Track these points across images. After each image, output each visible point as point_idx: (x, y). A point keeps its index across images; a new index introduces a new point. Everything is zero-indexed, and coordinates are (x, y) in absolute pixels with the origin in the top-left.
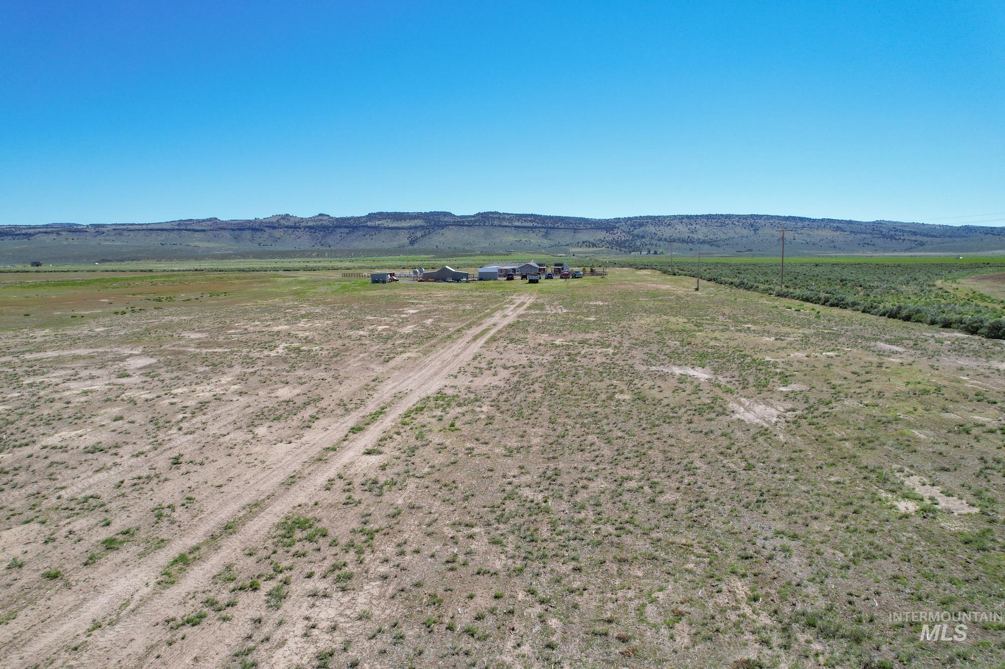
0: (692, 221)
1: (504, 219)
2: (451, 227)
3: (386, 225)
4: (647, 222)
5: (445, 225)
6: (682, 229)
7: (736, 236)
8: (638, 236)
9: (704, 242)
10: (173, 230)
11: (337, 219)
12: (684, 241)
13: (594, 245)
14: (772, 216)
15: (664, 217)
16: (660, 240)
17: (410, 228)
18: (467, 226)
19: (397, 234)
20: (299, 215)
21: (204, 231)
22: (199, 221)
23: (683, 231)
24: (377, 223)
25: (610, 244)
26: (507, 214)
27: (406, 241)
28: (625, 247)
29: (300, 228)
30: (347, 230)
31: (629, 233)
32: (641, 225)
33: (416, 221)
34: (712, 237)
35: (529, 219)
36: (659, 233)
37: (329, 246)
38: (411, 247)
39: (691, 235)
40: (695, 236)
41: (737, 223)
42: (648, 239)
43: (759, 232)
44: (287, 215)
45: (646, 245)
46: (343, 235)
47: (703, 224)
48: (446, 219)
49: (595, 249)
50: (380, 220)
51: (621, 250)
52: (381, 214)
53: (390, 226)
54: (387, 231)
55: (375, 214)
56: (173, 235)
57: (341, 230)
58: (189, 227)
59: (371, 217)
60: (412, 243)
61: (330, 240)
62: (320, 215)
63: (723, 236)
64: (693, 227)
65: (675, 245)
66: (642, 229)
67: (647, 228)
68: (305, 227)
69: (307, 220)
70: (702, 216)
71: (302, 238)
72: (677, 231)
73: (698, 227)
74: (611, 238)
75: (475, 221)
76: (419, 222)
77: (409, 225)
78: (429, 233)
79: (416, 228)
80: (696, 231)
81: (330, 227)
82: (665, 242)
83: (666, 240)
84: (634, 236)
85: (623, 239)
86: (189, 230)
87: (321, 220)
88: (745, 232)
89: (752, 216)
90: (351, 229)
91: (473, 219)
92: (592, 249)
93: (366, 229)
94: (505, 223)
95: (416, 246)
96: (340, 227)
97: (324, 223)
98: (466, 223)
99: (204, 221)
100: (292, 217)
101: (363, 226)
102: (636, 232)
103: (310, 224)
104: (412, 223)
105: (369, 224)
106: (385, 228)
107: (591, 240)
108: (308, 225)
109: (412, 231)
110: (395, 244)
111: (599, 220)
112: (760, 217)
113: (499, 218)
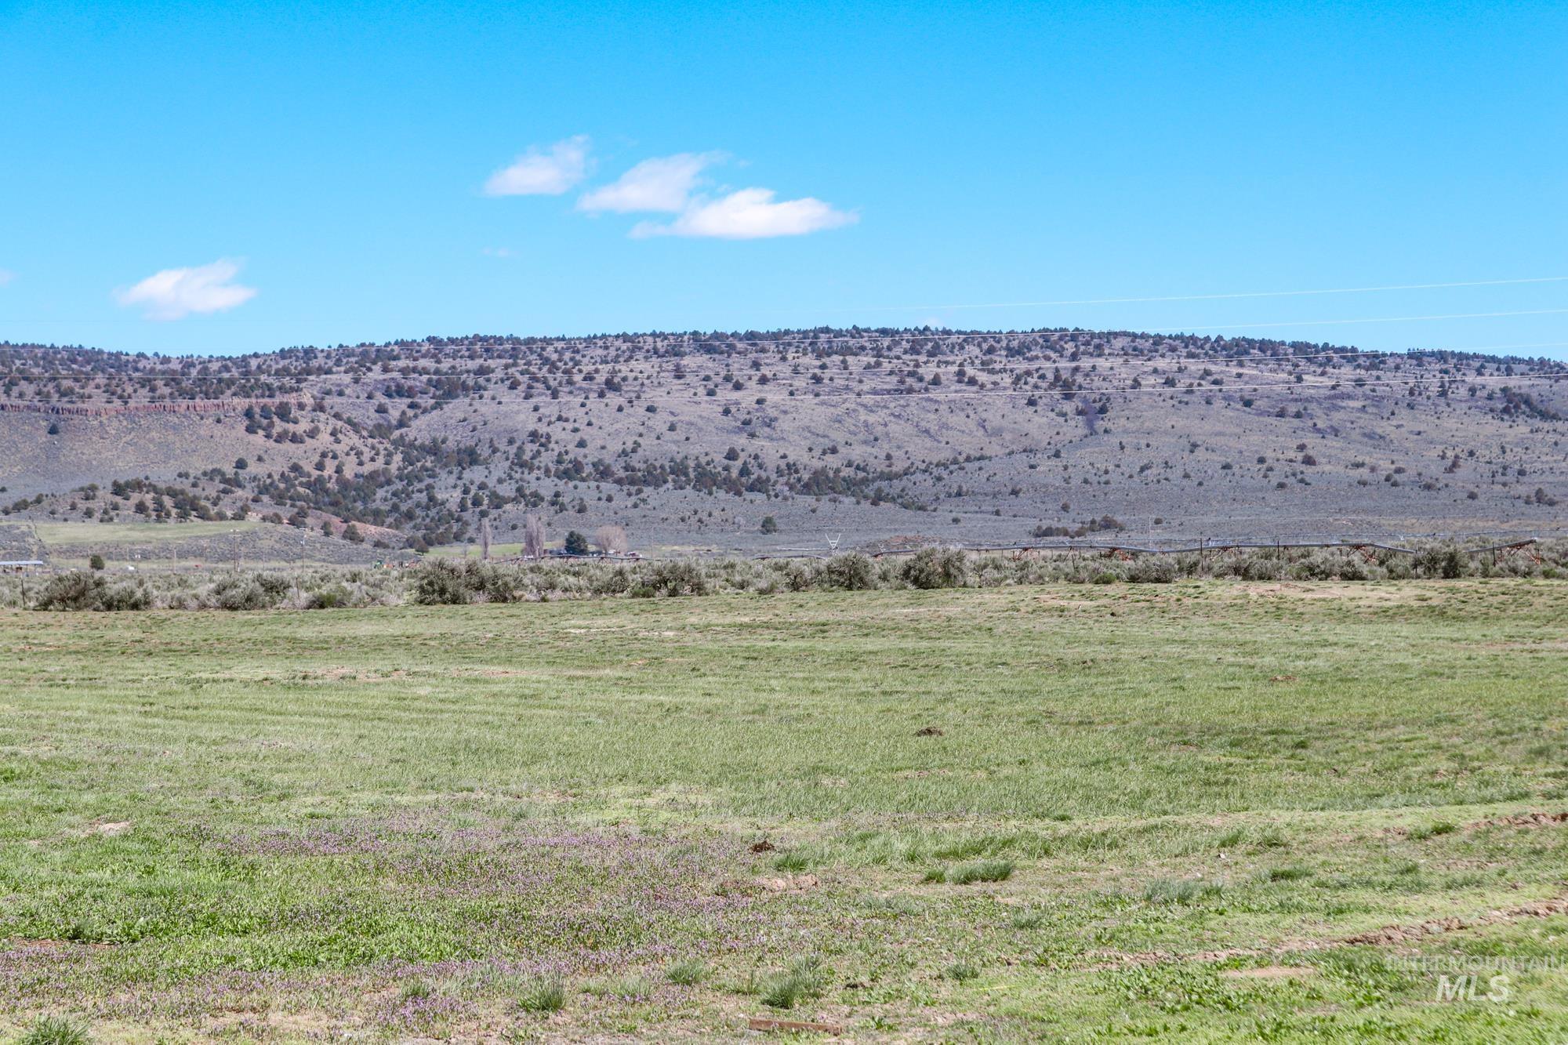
0: (736, 362)
4: (482, 371)
6: (688, 413)
7: (994, 449)
8: (434, 449)
9: (819, 484)
12: (705, 480)
13: (188, 507)
14: (1158, 340)
15: (571, 345)
16: (571, 471)
25: (279, 499)
28: (377, 517)
31: (380, 431)
32: (448, 389)
34: (858, 453)
36: (557, 431)
39: (741, 441)
40: (770, 452)
41: (983, 377)
42: (500, 467)
43: (1117, 420)
45: (498, 502)
47: (800, 383)
49: (196, 528)
51: (352, 536)
63: (921, 450)
64: (747, 398)
65: (666, 499)
66: (457, 408)
67: (486, 408)
70: (780, 339)
72: (660, 422)
73: (774, 396)
74: (277, 467)
80: (769, 423)
82: (608, 487)
83: (603, 472)
84: (407, 447)
85: (348, 473)
88: (1039, 425)
89: (1050, 340)
92: (173, 532)
102: (421, 429)
107: (164, 475)
111: (188, 363)
112: (1097, 343)
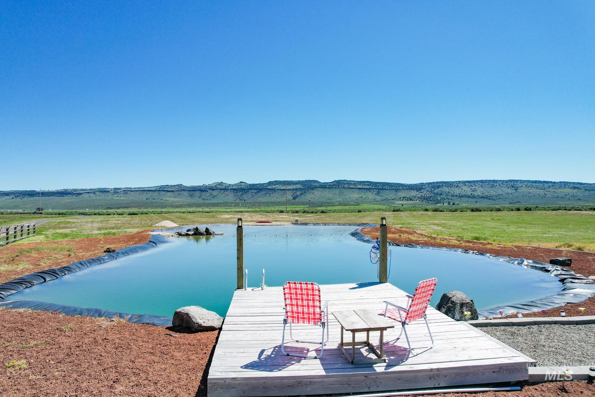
0: (472, 184)
1: (351, 184)
2: (318, 189)
3: (279, 188)
4: (442, 185)
5: (315, 188)
6: (466, 189)
7: (503, 193)
8: (437, 194)
9: (482, 197)
10: (156, 191)
11: (250, 185)
12: (468, 197)
13: (411, 200)
14: (525, 181)
15: (452, 182)
16: (453, 196)
17: (293, 189)
18: (328, 188)
19: (286, 193)
20: (229, 183)
21: (173, 191)
22: (172, 186)
23: (467, 190)
24: (273, 187)
25: (420, 199)
26: (352, 181)
27: (290, 197)
28: (431, 201)
29: (228, 190)
30: (256, 191)
31: (431, 192)
32: (438, 187)
33: (297, 185)
34: (487, 194)
35: (367, 184)
36: (451, 192)
37: (245, 201)
38: (294, 201)
39: (473, 193)
40: (476, 194)
41: (502, 185)
42: (445, 195)
43: (519, 190)
44: (222, 182)
45: (445, 199)
46: (253, 194)
47: (480, 186)
48: (315, 184)
49: (412, 202)
50: (275, 185)
51: (428, 203)
52: (276, 181)
53: (281, 188)
54: (280, 191)
55: (272, 182)
56: (155, 194)
57: (252, 191)
58: (164, 189)
59: (270, 183)
60: (294, 198)
61: (245, 197)
62: (241, 182)
63: (494, 193)
64: (474, 187)
65: (464, 199)
66: (440, 189)
67: (443, 189)
68: (231, 189)
69: (233, 185)
70: (477, 181)
71: (229, 196)
72: (463, 190)
73: (476, 187)
74: (420, 195)
75: (333, 185)
76: (299, 186)
77: (293, 188)
78: (305, 192)
79: (297, 189)
80: (476, 191)
81: (246, 189)
82: (457, 198)
83: (456, 196)
84: (435, 194)
85: (428, 196)
86: (165, 191)
87: (241, 185)
88: (509, 191)
89: (510, 181)
90: (258, 190)
91: (332, 184)
92: (410, 202)
93: (267, 190)
94: (351, 186)
95: (297, 200)
96: (252, 189)
97: (242, 187)
98: (328, 187)
99: (174, 186)
100: (225, 183)
101: (265, 189)
102: (436, 191)
103: (234, 187)
104: (295, 187)
105: (269, 187)
106: (278, 190)
107: (408, 196)
108: (233, 188)
109: (295, 191)
110: (284, 199)
111: (410, 184)
112: (517, 181)
113: (348, 183)
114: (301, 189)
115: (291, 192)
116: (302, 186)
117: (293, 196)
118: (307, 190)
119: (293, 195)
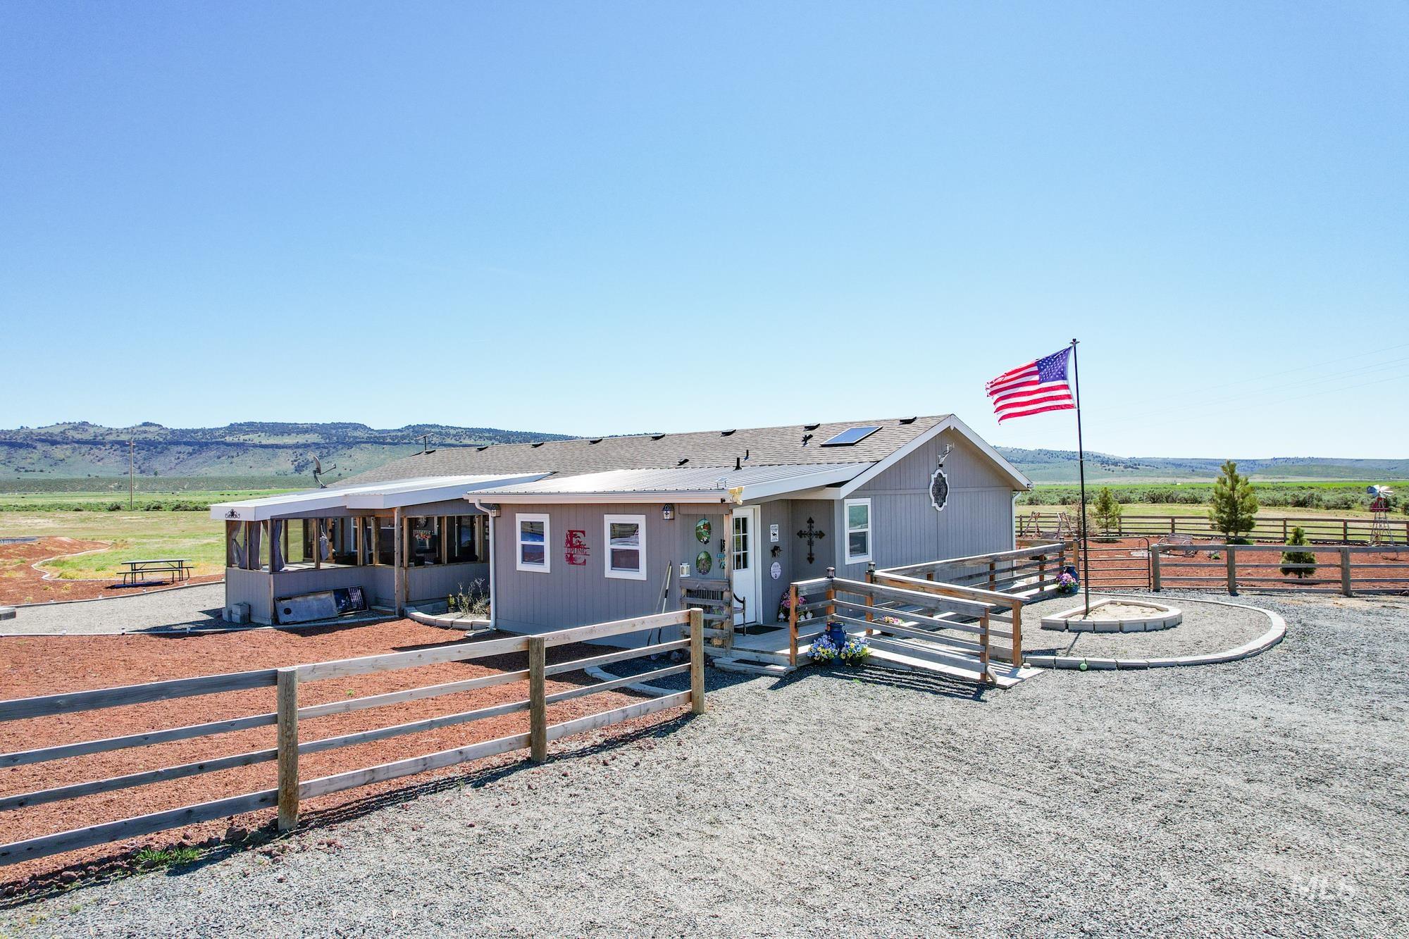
1: (448, 435)
2: (363, 445)
3: (256, 441)
5: (356, 442)
11: (173, 432)
17: (297, 446)
18: (390, 444)
19: (275, 456)
20: (107, 424)
24: (242, 438)
26: (452, 428)
27: (289, 467)
29: (104, 444)
30: (190, 449)
33: (307, 436)
35: (487, 435)
37: (156, 474)
38: (297, 475)
44: (85, 423)
46: (181, 456)
48: (357, 434)
50: (247, 433)
52: (251, 424)
53: (264, 442)
54: (260, 450)
55: (241, 424)
57: (179, 448)
59: (233, 429)
60: (299, 469)
61: (158, 464)
62: (145, 424)
68: (114, 443)
69: (119, 432)
71: (106, 460)
75: (403, 437)
76: (313, 438)
77: (295, 441)
78: (328, 453)
79: (306, 446)
81: (160, 443)
87: (145, 432)
90: (196, 447)
91: (399, 434)
93: (223, 447)
94: (449, 441)
95: (305, 473)
96: (177, 443)
97: (150, 436)
98: (389, 440)
100: (93, 426)
101: (217, 443)
103: (124, 437)
104: (301, 439)
105: (229, 439)
106: (255, 446)
108: (119, 439)
109: (300, 451)
110: (270, 471)
113: (440, 434)
114: (317, 446)
115: (290, 451)
116: (320, 436)
117: (296, 463)
118: (334, 447)
119: (295, 461)
